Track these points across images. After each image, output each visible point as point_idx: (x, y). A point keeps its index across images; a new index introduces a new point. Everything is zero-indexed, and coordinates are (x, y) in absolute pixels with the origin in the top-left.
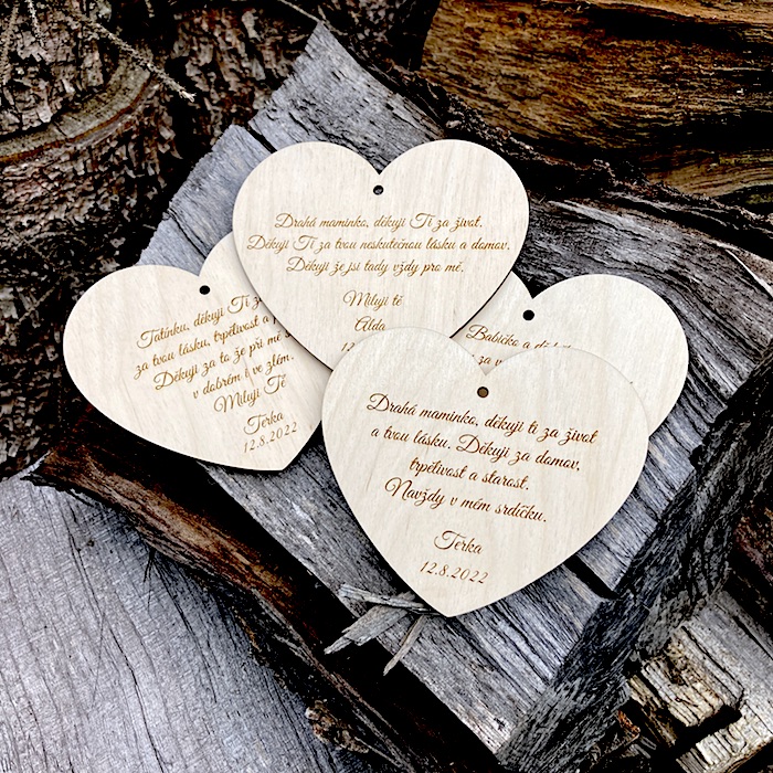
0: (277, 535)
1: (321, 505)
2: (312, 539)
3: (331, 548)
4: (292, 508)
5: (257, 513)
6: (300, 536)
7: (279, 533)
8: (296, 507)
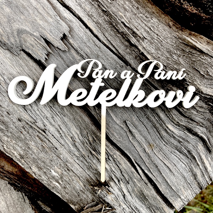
0: (45, 183)
1: (63, 170)
2: (59, 184)
3: (68, 187)
4: (51, 171)
5: (35, 175)
6: (54, 183)
8: (53, 171)
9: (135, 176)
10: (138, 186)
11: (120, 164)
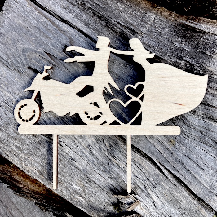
0: (67, 198)
1: (84, 182)
2: (83, 197)
3: (92, 200)
4: (72, 185)
6: (77, 197)
7: (68, 197)
8: (74, 185)
9: (162, 178)
10: (167, 189)
11: (143, 167)
